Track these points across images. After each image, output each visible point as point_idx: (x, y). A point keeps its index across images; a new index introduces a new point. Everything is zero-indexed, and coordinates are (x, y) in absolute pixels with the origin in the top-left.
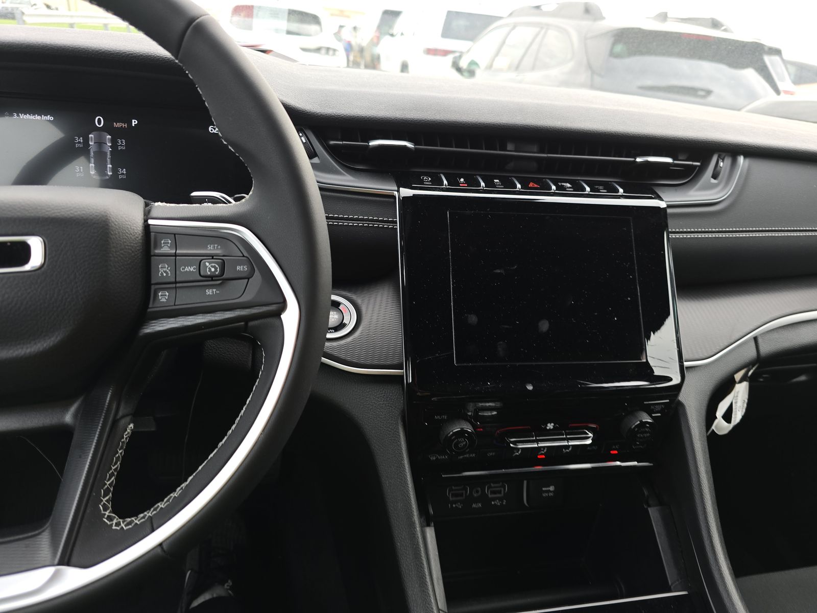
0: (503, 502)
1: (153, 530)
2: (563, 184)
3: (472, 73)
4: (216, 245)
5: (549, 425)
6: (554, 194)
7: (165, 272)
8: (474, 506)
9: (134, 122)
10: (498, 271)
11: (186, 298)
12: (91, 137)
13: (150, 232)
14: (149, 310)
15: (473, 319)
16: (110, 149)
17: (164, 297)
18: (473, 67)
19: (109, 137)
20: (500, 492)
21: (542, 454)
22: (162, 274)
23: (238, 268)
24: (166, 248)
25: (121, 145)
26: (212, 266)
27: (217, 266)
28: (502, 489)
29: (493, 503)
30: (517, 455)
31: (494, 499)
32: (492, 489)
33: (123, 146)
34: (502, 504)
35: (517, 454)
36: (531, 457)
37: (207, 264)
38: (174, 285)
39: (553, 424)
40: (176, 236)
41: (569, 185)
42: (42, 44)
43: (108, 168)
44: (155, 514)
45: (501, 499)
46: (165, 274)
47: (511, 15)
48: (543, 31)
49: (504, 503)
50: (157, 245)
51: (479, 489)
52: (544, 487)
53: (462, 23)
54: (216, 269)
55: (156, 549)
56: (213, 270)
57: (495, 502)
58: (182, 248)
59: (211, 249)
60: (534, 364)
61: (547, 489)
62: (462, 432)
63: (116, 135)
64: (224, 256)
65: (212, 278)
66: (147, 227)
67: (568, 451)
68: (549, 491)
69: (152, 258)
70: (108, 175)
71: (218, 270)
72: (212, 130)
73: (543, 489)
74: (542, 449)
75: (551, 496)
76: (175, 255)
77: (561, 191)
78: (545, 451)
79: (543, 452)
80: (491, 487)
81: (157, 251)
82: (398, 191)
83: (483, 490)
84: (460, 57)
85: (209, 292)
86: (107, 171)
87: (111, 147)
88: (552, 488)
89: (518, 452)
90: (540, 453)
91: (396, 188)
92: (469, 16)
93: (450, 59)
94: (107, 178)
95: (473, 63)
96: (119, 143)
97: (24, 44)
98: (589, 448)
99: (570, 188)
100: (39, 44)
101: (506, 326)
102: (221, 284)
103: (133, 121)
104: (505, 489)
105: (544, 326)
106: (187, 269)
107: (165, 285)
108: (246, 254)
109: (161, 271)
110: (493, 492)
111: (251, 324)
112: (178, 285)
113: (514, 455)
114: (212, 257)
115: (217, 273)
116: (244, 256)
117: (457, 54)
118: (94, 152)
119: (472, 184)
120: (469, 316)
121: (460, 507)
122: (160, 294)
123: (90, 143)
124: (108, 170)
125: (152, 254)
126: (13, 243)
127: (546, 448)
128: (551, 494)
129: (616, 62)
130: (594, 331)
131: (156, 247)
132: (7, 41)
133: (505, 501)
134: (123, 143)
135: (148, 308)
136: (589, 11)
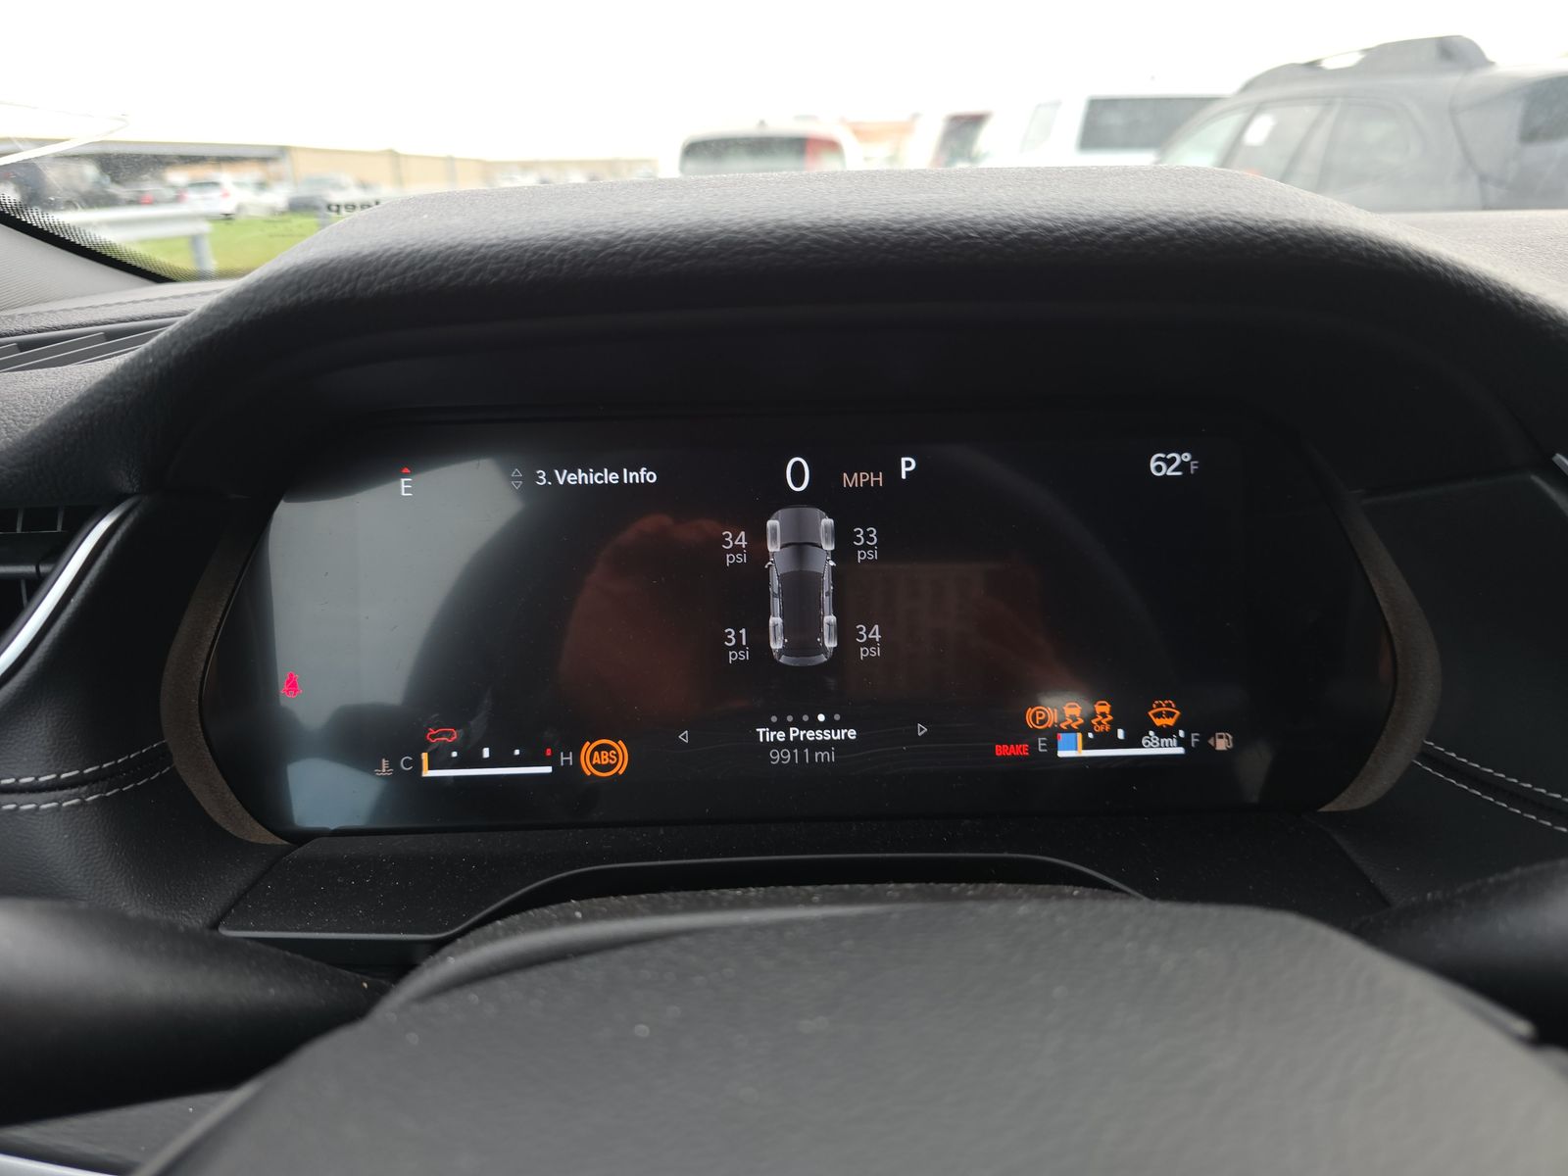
9: (907, 465)
12: (774, 529)
16: (832, 563)
19: (828, 522)
25: (865, 547)
33: (872, 548)
42: (780, 233)
43: (826, 627)
63: (848, 511)
70: (824, 650)
72: (1159, 469)
86: (822, 636)
87: (834, 555)
94: (823, 658)
96: (859, 540)
97: (709, 236)
100: (770, 233)
103: (904, 460)
118: (781, 578)
123: (771, 549)
124: (826, 634)
132: (644, 233)
134: (872, 540)
136: (1451, 53)
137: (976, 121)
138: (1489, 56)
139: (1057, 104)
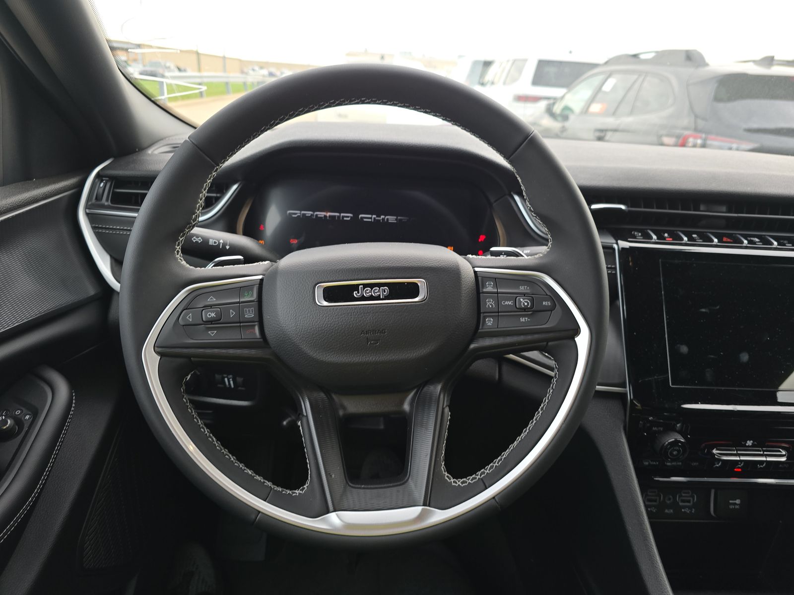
0: (692, 510)
1: (486, 488)
2: (752, 239)
3: (565, 118)
4: (526, 287)
5: (748, 442)
6: (746, 248)
7: (491, 304)
8: (666, 511)
10: (703, 310)
11: (506, 324)
13: (478, 277)
14: (479, 331)
15: (684, 349)
17: (490, 322)
18: (567, 112)
20: (689, 501)
21: (739, 468)
22: (489, 306)
23: (544, 303)
24: (489, 288)
26: (525, 301)
27: (529, 301)
28: (691, 499)
29: (683, 510)
30: (717, 467)
31: (684, 507)
32: (682, 498)
34: (691, 512)
35: (718, 465)
36: (729, 468)
37: (522, 300)
38: (497, 313)
39: (752, 442)
40: (497, 280)
41: (757, 240)
44: (483, 477)
45: (690, 508)
46: (490, 306)
47: (606, 63)
48: (641, 79)
49: (693, 512)
50: (484, 286)
51: (671, 497)
52: (731, 500)
53: (552, 70)
54: (528, 303)
55: (491, 500)
56: (526, 304)
57: (685, 510)
58: (501, 288)
59: (522, 289)
60: (737, 389)
61: (734, 502)
62: (676, 442)
64: (532, 294)
65: (525, 309)
66: (475, 272)
67: (762, 466)
68: (735, 504)
69: (481, 294)
71: (530, 304)
73: (731, 501)
74: (740, 463)
75: (737, 508)
76: (497, 293)
77: (752, 245)
78: (742, 465)
79: (740, 466)
80: (681, 496)
81: (484, 290)
82: (617, 244)
83: (675, 498)
84: (554, 104)
85: (522, 320)
88: (738, 501)
89: (718, 464)
90: (737, 467)
91: (614, 241)
92: (560, 64)
93: (543, 104)
95: (566, 108)
98: (781, 466)
99: (759, 242)
101: (712, 356)
102: (531, 314)
104: (694, 499)
105: (745, 357)
106: (506, 303)
107: (491, 314)
108: (549, 293)
109: (488, 304)
110: (683, 501)
111: (550, 343)
112: (500, 314)
113: (715, 466)
114: (524, 294)
115: (529, 306)
116: (547, 295)
117: (552, 101)
119: (677, 238)
120: (681, 346)
121: (654, 511)
122: (487, 320)
125: (481, 291)
126: (409, 283)
127: (743, 463)
128: (737, 507)
129: (721, 105)
130: (788, 363)
131: (483, 287)
133: (694, 509)
135: (478, 329)
136: (691, 58)
137: (487, 64)
138: (707, 60)
139: (525, 60)
